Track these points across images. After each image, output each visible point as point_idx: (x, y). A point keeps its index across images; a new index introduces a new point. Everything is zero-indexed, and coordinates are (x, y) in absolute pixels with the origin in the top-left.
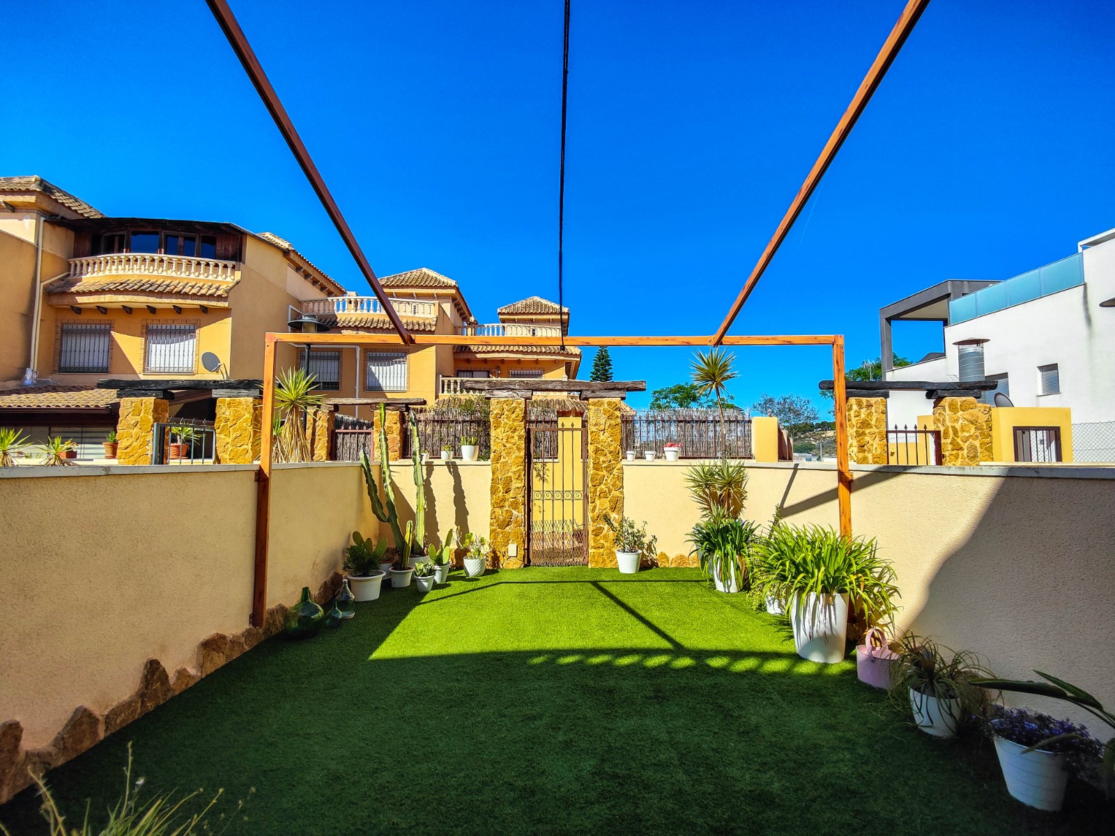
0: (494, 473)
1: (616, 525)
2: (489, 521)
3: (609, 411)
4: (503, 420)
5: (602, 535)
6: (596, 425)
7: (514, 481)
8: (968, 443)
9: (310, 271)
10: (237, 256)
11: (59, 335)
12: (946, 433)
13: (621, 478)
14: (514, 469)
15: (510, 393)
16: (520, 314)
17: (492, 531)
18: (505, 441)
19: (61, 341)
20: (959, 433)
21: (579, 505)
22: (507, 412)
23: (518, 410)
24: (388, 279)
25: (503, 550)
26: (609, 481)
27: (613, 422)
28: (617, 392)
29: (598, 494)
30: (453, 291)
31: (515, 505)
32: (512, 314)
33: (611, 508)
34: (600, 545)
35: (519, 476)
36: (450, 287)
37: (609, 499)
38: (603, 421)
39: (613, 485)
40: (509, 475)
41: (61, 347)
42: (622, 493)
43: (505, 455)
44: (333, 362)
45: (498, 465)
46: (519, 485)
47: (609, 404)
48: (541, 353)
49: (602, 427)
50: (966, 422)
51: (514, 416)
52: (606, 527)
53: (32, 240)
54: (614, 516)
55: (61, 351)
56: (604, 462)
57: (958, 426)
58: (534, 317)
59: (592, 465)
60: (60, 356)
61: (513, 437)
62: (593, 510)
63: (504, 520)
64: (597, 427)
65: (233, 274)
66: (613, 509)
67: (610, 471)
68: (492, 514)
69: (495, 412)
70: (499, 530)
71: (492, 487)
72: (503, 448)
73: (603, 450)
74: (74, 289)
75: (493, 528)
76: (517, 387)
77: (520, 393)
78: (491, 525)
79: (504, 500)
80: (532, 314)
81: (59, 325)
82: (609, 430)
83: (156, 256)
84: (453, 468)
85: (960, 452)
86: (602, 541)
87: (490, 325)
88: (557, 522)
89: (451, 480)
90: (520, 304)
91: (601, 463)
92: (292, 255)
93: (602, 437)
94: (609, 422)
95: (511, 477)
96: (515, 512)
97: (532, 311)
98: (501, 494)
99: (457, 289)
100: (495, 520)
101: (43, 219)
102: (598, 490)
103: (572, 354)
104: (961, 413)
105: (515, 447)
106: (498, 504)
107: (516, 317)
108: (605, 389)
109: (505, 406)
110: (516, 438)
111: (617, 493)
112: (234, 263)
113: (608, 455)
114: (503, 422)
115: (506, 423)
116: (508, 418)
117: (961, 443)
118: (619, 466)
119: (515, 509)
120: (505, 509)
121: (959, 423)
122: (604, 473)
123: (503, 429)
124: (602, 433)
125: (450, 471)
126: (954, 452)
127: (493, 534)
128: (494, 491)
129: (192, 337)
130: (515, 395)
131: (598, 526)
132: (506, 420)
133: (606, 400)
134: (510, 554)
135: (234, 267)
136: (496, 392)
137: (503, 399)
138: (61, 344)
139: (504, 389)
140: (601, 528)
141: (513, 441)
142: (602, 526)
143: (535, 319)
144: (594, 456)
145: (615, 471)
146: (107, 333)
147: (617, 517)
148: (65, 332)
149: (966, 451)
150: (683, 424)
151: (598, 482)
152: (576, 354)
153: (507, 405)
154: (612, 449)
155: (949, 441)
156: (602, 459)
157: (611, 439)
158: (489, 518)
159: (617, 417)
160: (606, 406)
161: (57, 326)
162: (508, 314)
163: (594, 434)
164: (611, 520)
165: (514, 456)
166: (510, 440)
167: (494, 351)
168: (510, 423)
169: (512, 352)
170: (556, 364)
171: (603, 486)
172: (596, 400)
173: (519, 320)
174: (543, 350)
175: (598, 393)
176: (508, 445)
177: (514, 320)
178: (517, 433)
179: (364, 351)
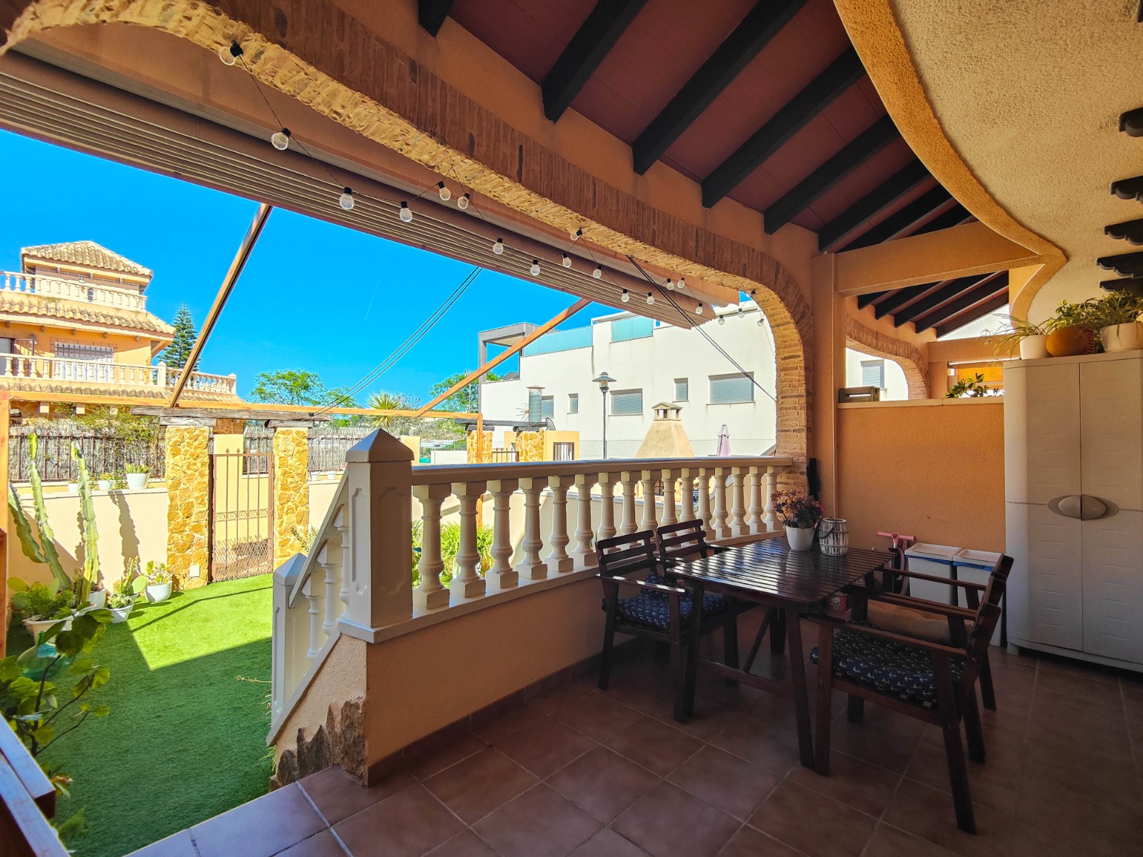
0: (171, 500)
1: (301, 535)
2: (166, 546)
3: (297, 439)
4: (184, 447)
5: (288, 545)
6: (284, 451)
7: (196, 506)
12: (522, 453)
13: (306, 496)
14: (196, 494)
15: (192, 420)
16: (67, 262)
17: (169, 557)
18: (185, 468)
21: (264, 522)
22: (187, 440)
23: (201, 438)
25: (184, 572)
26: (296, 499)
27: (301, 449)
28: (305, 423)
29: (285, 510)
31: (197, 529)
32: (51, 260)
33: (298, 522)
34: (287, 555)
35: (202, 501)
37: (295, 514)
38: (292, 448)
39: (300, 503)
40: (191, 500)
42: (307, 508)
43: (185, 482)
45: (178, 492)
46: (202, 510)
47: (298, 433)
48: (113, 325)
49: (291, 453)
51: (196, 443)
52: (293, 537)
54: (299, 528)
56: (292, 483)
57: (528, 449)
58: (92, 271)
59: (279, 486)
61: (195, 464)
62: (281, 525)
63: (185, 544)
64: (285, 453)
66: (299, 522)
67: (297, 489)
68: (169, 540)
69: (172, 440)
70: (177, 554)
71: (169, 514)
72: (183, 475)
73: (291, 473)
75: (171, 553)
76: (199, 415)
77: (204, 421)
78: (169, 550)
79: (185, 525)
80: (88, 266)
82: (297, 455)
84: (117, 497)
86: (288, 550)
89: (116, 511)
90: (64, 248)
91: (288, 483)
93: (290, 462)
94: (297, 448)
95: (192, 502)
96: (197, 536)
97: (88, 262)
98: (180, 520)
100: (173, 546)
102: (285, 507)
103: (161, 332)
105: (197, 474)
106: (178, 529)
107: (59, 266)
108: (293, 419)
109: (185, 434)
110: (199, 465)
111: (304, 509)
113: (295, 476)
114: (183, 450)
115: (187, 451)
116: (189, 445)
118: (305, 486)
119: (197, 532)
120: (185, 533)
121: (529, 447)
122: (292, 492)
123: (183, 457)
124: (290, 457)
125: (115, 502)
127: (171, 558)
128: (171, 517)
130: (196, 423)
131: (285, 538)
132: (186, 448)
133: (294, 430)
134: (191, 575)
136: (174, 420)
137: (184, 427)
139: (183, 416)
141: (195, 467)
142: (288, 538)
143: (94, 274)
144: (282, 478)
145: (302, 491)
147: (303, 528)
150: (344, 441)
151: (285, 500)
152: (168, 333)
153: (189, 433)
154: (299, 471)
155: (524, 458)
156: (290, 480)
157: (298, 463)
158: (166, 543)
159: (305, 443)
160: (295, 435)
162: (43, 258)
163: (282, 458)
164: (297, 532)
165: (196, 482)
166: (191, 467)
167: (26, 314)
168: (192, 450)
169: (63, 318)
170: (136, 342)
171: (290, 503)
172: (285, 429)
173: (63, 272)
174: (117, 322)
175: (286, 423)
176: (189, 472)
177: (55, 270)
178: (200, 460)
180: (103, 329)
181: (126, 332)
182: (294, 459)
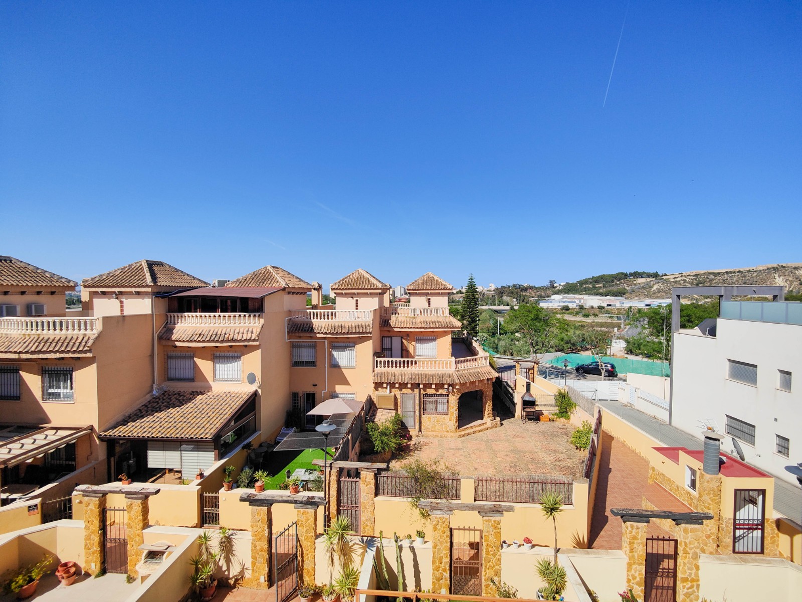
0: (434, 554)
1: (497, 583)
2: (431, 577)
3: (494, 526)
5: (489, 588)
6: (487, 532)
7: (444, 558)
8: (693, 550)
9: (295, 291)
10: (260, 308)
11: (166, 360)
13: (500, 560)
14: (444, 552)
15: (442, 512)
16: (420, 290)
17: (433, 582)
18: (439, 537)
19: (167, 362)
20: (688, 545)
22: (440, 523)
23: (446, 522)
26: (493, 561)
29: (488, 567)
31: (444, 570)
32: (415, 290)
35: (447, 556)
36: (379, 289)
37: (493, 570)
38: (491, 530)
40: (442, 555)
41: (168, 366)
42: (500, 567)
43: (440, 545)
44: (312, 349)
45: (436, 550)
46: (447, 560)
47: (495, 521)
48: (436, 328)
49: (491, 533)
50: (692, 539)
51: (444, 525)
52: (492, 584)
53: (150, 313)
54: (496, 579)
55: (168, 369)
57: (687, 541)
58: (429, 292)
59: (485, 552)
60: (167, 371)
62: (485, 576)
63: (439, 577)
65: (259, 321)
66: (496, 575)
68: (433, 574)
69: (434, 523)
70: (436, 582)
71: (433, 561)
72: (439, 542)
73: (490, 545)
74: (172, 337)
75: (434, 580)
76: (445, 509)
77: (447, 513)
78: (433, 579)
79: (439, 567)
80: (428, 290)
81: (166, 354)
83: (217, 314)
85: (688, 555)
86: (489, 591)
89: (411, 555)
92: (287, 289)
93: (490, 539)
94: (495, 531)
96: (444, 574)
97: (428, 287)
98: (437, 564)
100: (435, 577)
101: (154, 296)
102: (488, 565)
103: (456, 326)
104: (690, 534)
105: (445, 541)
106: (436, 569)
107: (418, 292)
108: (492, 513)
109: (439, 520)
110: (445, 536)
111: (498, 567)
112: (259, 312)
113: (494, 548)
114: (438, 528)
116: (441, 526)
117: (688, 550)
119: (444, 572)
120: (439, 572)
121: (689, 540)
122: (491, 556)
123: (438, 532)
124: (490, 536)
125: (411, 550)
126: (684, 555)
127: (433, 584)
128: (434, 562)
129: (239, 361)
133: (492, 518)
135: (259, 315)
136: (434, 512)
137: (439, 517)
138: (167, 364)
139: (438, 510)
142: (489, 583)
144: (486, 547)
145: (497, 556)
146: (191, 358)
147: (498, 579)
148: (169, 357)
149: (691, 555)
154: (496, 545)
155: (682, 549)
156: (490, 549)
159: (498, 528)
160: (493, 522)
161: (164, 355)
162: (413, 289)
164: (494, 581)
166: (442, 537)
167: (405, 328)
169: (418, 328)
171: (490, 563)
172: (487, 518)
173: (419, 293)
174: (437, 325)
175: (488, 514)
176: (441, 540)
177: (416, 293)
178: (445, 534)
179: (330, 343)
180: (432, 330)
181: (441, 330)
182: (493, 536)
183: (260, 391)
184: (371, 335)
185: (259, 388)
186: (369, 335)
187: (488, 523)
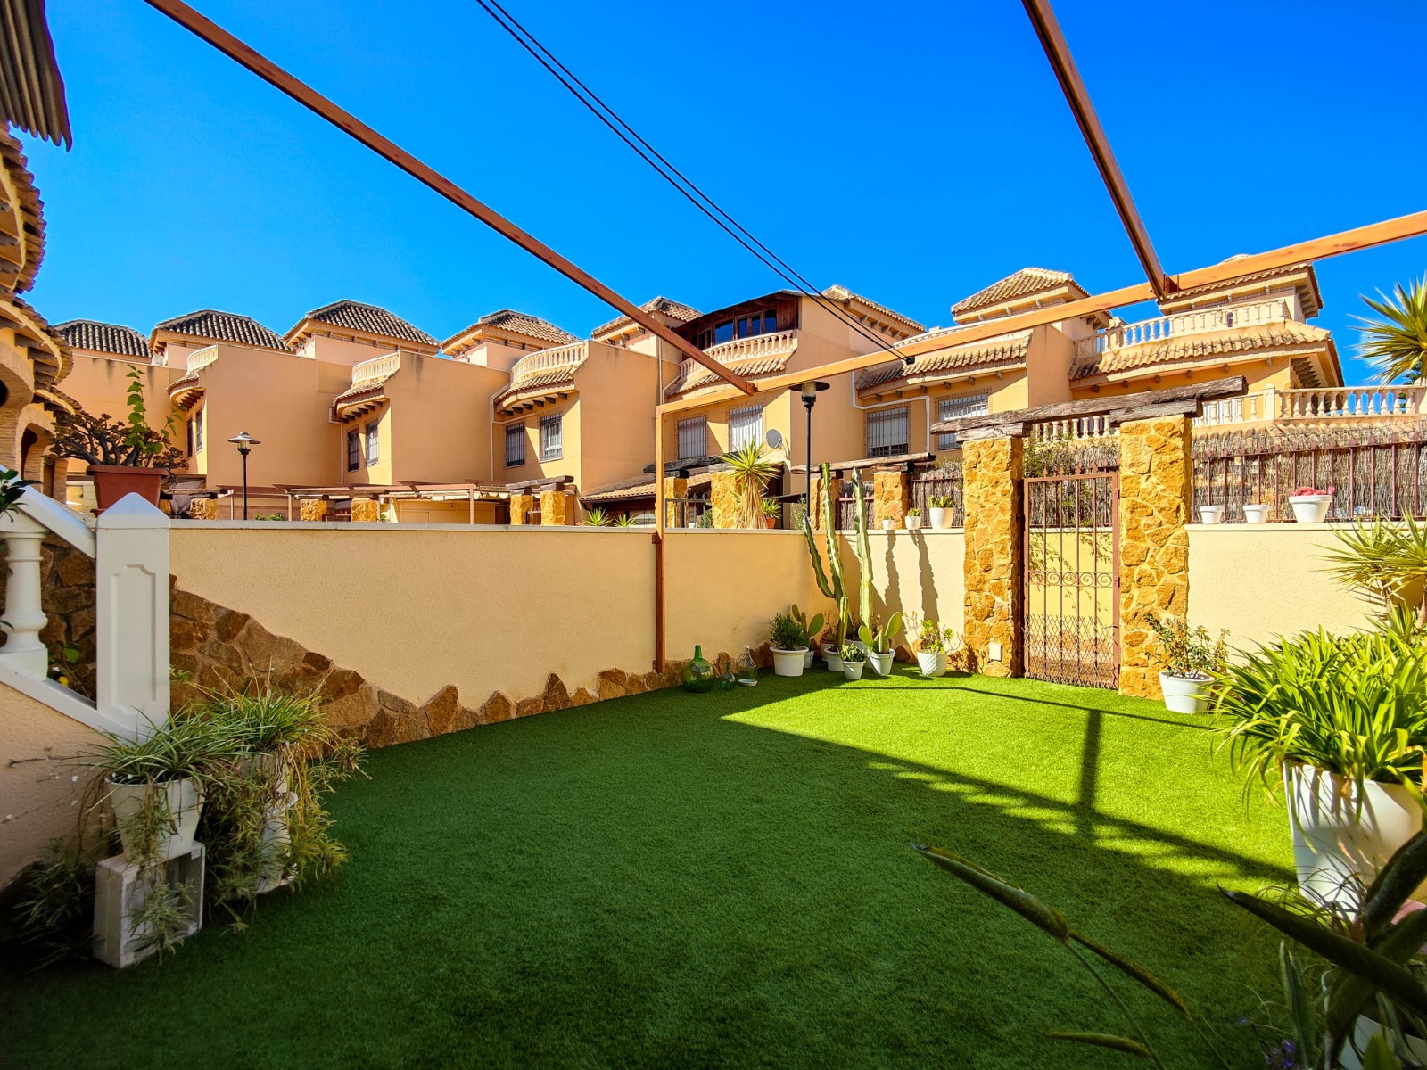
0: (967, 545)
1: (1171, 631)
2: (963, 608)
3: (1158, 440)
4: (981, 470)
5: (1143, 646)
6: (1132, 465)
7: (995, 557)
9: (875, 317)
10: (794, 324)
11: (677, 431)
13: (1182, 554)
14: (997, 538)
15: (991, 430)
16: (1200, 293)
17: (967, 623)
18: (982, 499)
19: (678, 436)
21: (1106, 595)
22: (984, 459)
23: (1000, 454)
24: (973, 299)
25: (982, 649)
26: (1157, 558)
27: (1167, 458)
28: (1178, 405)
29: (1135, 579)
30: (1065, 290)
31: (998, 590)
32: (1183, 298)
33: (1161, 604)
34: (1140, 662)
35: (1004, 548)
36: (1060, 285)
37: (1157, 588)
38: (1146, 458)
39: (1165, 566)
40: (989, 546)
41: (678, 441)
42: (1185, 578)
43: (983, 519)
44: (901, 420)
45: (974, 534)
46: (1003, 562)
47: (1159, 427)
48: (1232, 352)
49: (1145, 469)
51: (995, 463)
52: (1152, 633)
53: (654, 354)
54: (1167, 616)
55: (678, 445)
56: (1149, 526)
60: (678, 449)
61: (994, 494)
62: (1127, 605)
63: (983, 610)
64: (1134, 469)
65: (791, 343)
66: (1166, 604)
67: (1161, 540)
68: (966, 599)
69: (968, 461)
70: (976, 622)
71: (966, 564)
72: (980, 510)
73: (1146, 507)
74: (683, 388)
75: (968, 618)
76: (1001, 421)
77: (1004, 430)
78: (967, 613)
79: (983, 582)
80: (1225, 287)
82: (1159, 471)
84: (918, 536)
86: (1142, 656)
87: (1142, 324)
88: (1068, 619)
89: (916, 553)
91: (1142, 527)
92: (852, 305)
93: (1143, 485)
94: (1158, 458)
95: (991, 550)
96: (998, 599)
97: (1225, 283)
98: (978, 573)
99: (1073, 284)
100: (970, 608)
102: (1137, 572)
103: (1304, 342)
105: (997, 509)
106: (975, 587)
107: (1193, 301)
108: (1154, 403)
109: (983, 451)
110: (999, 494)
111: (1175, 579)
112: (791, 331)
113: (1156, 513)
114: (980, 474)
115: (984, 475)
116: (986, 467)
118: (1178, 533)
119: (998, 595)
120: (984, 594)
122: (1149, 544)
123: (979, 483)
124: (1144, 477)
125: (915, 543)
127: (968, 626)
128: (968, 569)
129: (761, 416)
130: (997, 432)
131: (1136, 630)
132: (984, 471)
133: (1153, 422)
134: (991, 657)
135: (792, 336)
136: (971, 433)
137: (980, 441)
138: (678, 439)
139: (982, 426)
140: (1141, 634)
141: (994, 499)
142: (1143, 631)
143: (1233, 295)
144: (1129, 516)
145: (1170, 542)
146: (704, 424)
147: (1173, 618)
148: (680, 428)
151: (1135, 559)
153: (985, 448)
154: (1164, 503)
156: (1144, 521)
157: (1162, 487)
158: (963, 604)
159: (1175, 448)
160: (1153, 432)
162: (1175, 299)
163: (1129, 480)
164: (1161, 623)
165: (995, 520)
166: (989, 498)
167: (1137, 367)
168: (991, 473)
169: (1172, 361)
170: (1269, 367)
171: (1145, 566)
172: (1134, 423)
173: (1198, 305)
174: (1238, 346)
175: (1138, 412)
176: (988, 506)
177: (1188, 307)
178: (1000, 488)
179: (937, 401)
180: (1220, 361)
181: (1253, 357)
182: (1153, 479)
183: (788, 463)
184: (1024, 365)
185: (788, 458)
186: (1019, 365)
187: (1133, 437)
